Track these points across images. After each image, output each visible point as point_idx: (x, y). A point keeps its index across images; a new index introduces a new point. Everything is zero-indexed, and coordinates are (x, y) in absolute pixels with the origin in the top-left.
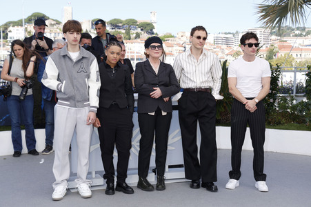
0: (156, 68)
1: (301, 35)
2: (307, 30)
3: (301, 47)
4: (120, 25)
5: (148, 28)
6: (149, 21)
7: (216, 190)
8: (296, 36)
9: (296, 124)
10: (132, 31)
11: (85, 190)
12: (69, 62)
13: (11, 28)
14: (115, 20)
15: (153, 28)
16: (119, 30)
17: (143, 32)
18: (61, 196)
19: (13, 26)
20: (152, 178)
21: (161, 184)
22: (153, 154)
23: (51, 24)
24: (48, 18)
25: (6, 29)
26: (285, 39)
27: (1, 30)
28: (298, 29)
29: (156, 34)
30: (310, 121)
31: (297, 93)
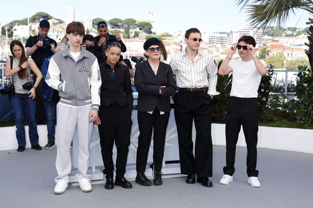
0: (155, 68)
1: (292, 35)
2: (297, 30)
3: (292, 47)
4: (120, 24)
5: (147, 27)
6: (147, 21)
7: (211, 185)
8: (288, 36)
9: (287, 122)
10: (131, 30)
11: (85, 184)
13: (16, 27)
14: (115, 19)
15: (151, 27)
16: (118, 30)
17: (141, 31)
18: (63, 190)
19: (18, 25)
20: (149, 173)
21: (158, 180)
22: (151, 150)
23: (54, 24)
24: (52, 18)
25: (12, 27)
26: (276, 39)
27: (6, 28)
28: (289, 29)
29: (155, 33)
30: (301, 120)
31: (288, 91)
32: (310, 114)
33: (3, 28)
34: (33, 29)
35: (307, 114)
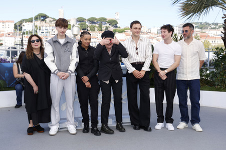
1: (215, 28)
2: (219, 25)
3: (215, 36)
4: (95, 21)
5: (114, 23)
6: (114, 19)
7: (150, 130)
8: (212, 29)
9: (208, 87)
10: (103, 25)
11: (72, 129)
12: (59, 45)
13: (24, 24)
14: (92, 18)
15: (117, 23)
16: (94, 25)
17: (110, 26)
19: (26, 22)
23: (50, 21)
24: (49, 17)
25: (21, 24)
26: (204, 31)
27: (18, 25)
28: (213, 24)
29: (119, 27)
30: (218, 85)
31: (210, 66)
32: (224, 81)
33: (15, 25)
34: (36, 25)
35: (223, 81)
